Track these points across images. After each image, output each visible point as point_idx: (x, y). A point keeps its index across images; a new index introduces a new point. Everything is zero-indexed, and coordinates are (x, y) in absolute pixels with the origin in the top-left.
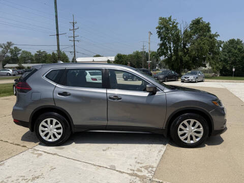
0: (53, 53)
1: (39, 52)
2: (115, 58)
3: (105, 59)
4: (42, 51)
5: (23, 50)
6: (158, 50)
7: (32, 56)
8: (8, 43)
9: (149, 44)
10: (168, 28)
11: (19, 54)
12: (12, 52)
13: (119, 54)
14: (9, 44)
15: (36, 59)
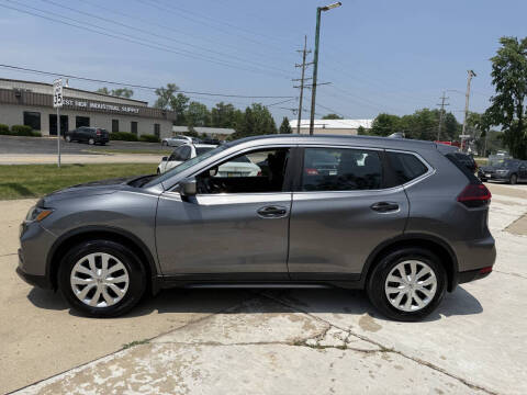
0: (248, 109)
1: (221, 105)
2: (374, 123)
3: (351, 124)
4: (225, 104)
5: (191, 100)
6: (488, 111)
7: (207, 113)
8: (169, 86)
9: (468, 96)
10: (520, 64)
11: (185, 107)
12: (173, 103)
13: (384, 115)
14: (172, 88)
15: (215, 120)
